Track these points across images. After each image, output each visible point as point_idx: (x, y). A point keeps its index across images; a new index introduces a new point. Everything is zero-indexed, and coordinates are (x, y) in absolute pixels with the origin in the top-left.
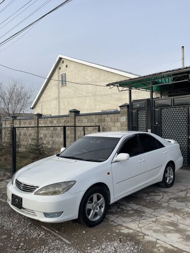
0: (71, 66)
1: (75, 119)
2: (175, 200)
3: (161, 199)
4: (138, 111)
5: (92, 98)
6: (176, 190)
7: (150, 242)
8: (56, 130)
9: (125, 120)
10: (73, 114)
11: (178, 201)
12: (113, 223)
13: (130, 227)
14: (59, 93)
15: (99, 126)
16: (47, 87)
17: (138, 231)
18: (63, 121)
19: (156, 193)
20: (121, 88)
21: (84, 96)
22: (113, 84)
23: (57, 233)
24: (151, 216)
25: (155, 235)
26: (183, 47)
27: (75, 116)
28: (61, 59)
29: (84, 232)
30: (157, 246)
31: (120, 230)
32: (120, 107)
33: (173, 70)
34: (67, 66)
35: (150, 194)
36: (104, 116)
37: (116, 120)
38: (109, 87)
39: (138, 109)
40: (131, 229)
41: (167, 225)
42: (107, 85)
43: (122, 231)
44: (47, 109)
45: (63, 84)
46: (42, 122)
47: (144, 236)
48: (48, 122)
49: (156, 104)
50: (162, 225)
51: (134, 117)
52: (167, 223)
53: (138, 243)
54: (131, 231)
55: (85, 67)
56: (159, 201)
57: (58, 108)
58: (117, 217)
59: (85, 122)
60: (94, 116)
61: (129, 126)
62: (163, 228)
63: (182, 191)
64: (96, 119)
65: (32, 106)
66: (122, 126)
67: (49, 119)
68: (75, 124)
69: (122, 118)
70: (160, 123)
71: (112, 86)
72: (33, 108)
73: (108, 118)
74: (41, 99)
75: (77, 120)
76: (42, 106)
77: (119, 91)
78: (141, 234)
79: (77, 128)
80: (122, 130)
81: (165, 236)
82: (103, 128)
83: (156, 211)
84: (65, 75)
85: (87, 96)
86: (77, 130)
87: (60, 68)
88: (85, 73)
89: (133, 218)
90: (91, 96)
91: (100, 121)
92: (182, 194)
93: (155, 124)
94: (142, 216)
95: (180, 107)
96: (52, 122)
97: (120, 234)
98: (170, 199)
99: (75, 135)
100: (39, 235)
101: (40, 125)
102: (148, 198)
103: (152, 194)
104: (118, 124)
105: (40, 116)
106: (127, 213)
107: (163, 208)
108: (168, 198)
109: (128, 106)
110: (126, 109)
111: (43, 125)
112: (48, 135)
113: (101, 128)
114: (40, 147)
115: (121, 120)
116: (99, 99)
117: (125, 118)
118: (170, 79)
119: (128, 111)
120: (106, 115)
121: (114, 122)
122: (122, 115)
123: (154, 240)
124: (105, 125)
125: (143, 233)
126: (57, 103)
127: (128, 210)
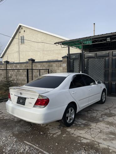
0: (28, 31)
1: (32, 65)
2: (105, 115)
3: (97, 115)
4: (74, 60)
5: (41, 52)
6: (103, 108)
7: (105, 149)
8: (19, 71)
9: (65, 66)
10: (31, 61)
11: (107, 116)
12: (73, 135)
13: (87, 138)
14: (19, 48)
15: (48, 70)
16: (11, 45)
17: (93, 141)
18: (24, 66)
19: (91, 111)
20: (63, 46)
21: (37, 51)
22: (58, 43)
23: (38, 147)
24: (97, 128)
25: (105, 143)
26: (94, 24)
27: (32, 63)
28: (20, 26)
29: (57, 144)
30: (110, 151)
31: (80, 140)
32: (62, 57)
33: (98, 35)
34: (24, 31)
35: (89, 112)
36: (51, 63)
37: (60, 66)
38: (55, 45)
39: (74, 59)
40: (87, 139)
41: (109, 134)
42: (55, 44)
43: (82, 141)
44: (11, 58)
45: (22, 43)
46: (9, 66)
47: (99, 145)
48: (14, 66)
49: (85, 56)
50: (106, 135)
51: (71, 64)
52: (109, 133)
53: (97, 150)
54: (89, 141)
55: (37, 32)
56: (96, 117)
57: (18, 58)
58: (75, 130)
59: (39, 67)
60: (45, 63)
61: (68, 70)
62: (108, 137)
63: (106, 109)
64: (46, 65)
65: (1, 57)
66: (63, 69)
67: (14, 65)
68: (32, 68)
69: (63, 64)
70: (87, 67)
71: (57, 44)
72: (1, 58)
73: (54, 65)
74: (7, 52)
75: (33, 65)
76: (8, 56)
77: (62, 48)
78: (96, 143)
79: (33, 70)
80: (63, 72)
81: (112, 143)
82: (51, 70)
83: (97, 124)
84: (24, 37)
85: (38, 51)
86: (33, 72)
87: (20, 32)
88: (37, 36)
89: (85, 130)
90: (41, 51)
91: (49, 66)
92: (108, 111)
93: (84, 68)
94: (90, 129)
95: (100, 58)
96: (16, 66)
97: (82, 144)
98: (102, 115)
99: (32, 75)
100: (25, 150)
101: (8, 68)
102: (89, 115)
103: (90, 112)
104: (61, 68)
105: (7, 62)
106: (80, 127)
107: (101, 121)
108: (100, 114)
109: (67, 57)
110: (66, 59)
111: (10, 69)
112: (13, 75)
113: (50, 70)
114: (10, 82)
115: (63, 66)
116: (46, 52)
117: (65, 64)
118: (87, 42)
119: (68, 60)
120: (53, 63)
121: (58, 67)
122: (64, 63)
123: (106, 147)
124: (52, 69)
125: (97, 142)
126: (18, 55)
127: (80, 125)
